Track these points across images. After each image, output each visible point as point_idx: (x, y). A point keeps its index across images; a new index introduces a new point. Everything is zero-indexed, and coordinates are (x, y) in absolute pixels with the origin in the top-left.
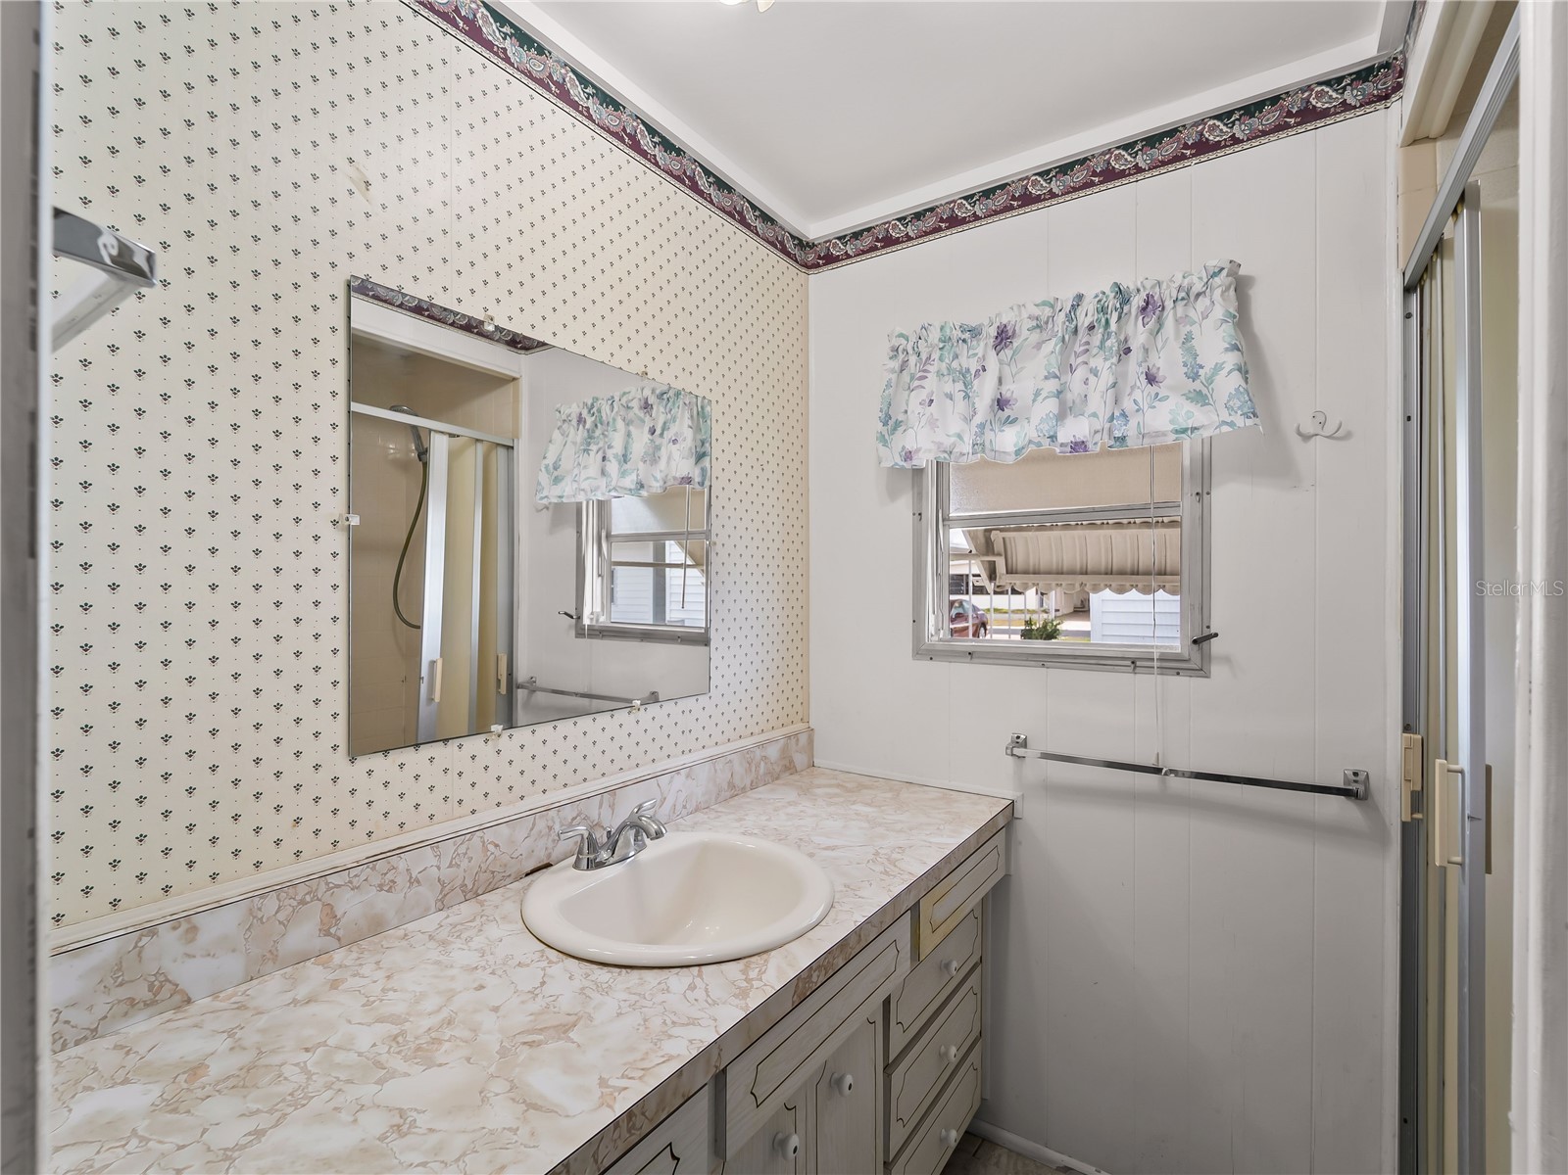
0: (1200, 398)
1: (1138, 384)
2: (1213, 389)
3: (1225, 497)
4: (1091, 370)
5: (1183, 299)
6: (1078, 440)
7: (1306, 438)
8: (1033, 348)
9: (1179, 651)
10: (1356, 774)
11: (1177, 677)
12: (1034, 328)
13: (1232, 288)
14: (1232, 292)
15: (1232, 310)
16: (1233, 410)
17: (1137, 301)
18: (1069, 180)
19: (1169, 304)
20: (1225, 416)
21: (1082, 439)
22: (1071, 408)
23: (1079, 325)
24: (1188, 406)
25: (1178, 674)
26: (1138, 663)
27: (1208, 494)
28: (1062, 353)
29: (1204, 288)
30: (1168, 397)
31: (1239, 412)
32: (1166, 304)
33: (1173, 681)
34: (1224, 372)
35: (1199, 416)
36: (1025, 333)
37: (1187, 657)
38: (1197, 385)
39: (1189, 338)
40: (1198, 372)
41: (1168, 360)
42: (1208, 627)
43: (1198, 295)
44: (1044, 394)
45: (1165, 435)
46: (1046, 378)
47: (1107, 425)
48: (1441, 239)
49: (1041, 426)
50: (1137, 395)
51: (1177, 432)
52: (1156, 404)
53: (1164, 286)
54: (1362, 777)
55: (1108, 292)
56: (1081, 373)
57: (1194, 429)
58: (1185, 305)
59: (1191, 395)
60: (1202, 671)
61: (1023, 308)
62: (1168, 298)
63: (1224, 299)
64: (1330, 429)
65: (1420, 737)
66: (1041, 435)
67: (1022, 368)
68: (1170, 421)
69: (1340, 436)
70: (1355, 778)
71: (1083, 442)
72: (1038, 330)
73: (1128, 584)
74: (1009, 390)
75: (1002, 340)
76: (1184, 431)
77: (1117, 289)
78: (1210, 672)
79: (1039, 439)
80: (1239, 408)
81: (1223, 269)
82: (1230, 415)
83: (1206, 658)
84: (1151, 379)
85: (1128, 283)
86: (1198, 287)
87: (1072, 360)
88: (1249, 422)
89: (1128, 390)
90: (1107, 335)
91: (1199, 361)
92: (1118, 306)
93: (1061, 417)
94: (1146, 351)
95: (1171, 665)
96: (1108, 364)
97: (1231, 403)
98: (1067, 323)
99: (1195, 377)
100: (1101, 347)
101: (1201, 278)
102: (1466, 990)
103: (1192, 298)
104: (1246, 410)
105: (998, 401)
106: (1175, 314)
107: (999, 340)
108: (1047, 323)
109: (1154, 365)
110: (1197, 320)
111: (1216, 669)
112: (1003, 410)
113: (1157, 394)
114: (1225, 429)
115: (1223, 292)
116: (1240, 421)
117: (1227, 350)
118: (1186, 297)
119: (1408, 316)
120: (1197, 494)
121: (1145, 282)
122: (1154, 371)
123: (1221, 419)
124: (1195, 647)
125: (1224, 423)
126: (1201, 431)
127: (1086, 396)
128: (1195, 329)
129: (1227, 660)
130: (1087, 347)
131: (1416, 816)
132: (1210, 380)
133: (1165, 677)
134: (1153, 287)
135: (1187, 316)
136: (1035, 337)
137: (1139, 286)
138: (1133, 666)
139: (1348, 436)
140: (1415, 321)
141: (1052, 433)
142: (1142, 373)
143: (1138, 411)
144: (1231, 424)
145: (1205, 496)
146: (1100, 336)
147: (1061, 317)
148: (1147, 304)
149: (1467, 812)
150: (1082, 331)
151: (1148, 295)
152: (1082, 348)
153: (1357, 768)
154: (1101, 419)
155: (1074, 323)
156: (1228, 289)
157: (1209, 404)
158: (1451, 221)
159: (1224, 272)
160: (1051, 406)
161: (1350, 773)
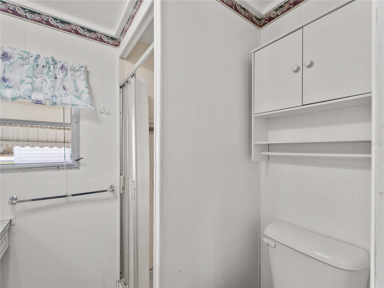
0: (78, 97)
1: (61, 89)
2: (82, 96)
3: (84, 124)
4: (44, 80)
5: (73, 70)
6: (38, 100)
7: (102, 113)
8: (20, 65)
9: (72, 163)
10: (112, 186)
11: (71, 170)
12: (20, 58)
13: (86, 72)
14: (85, 73)
15: (86, 78)
16: (87, 103)
17: (59, 65)
18: (33, 16)
19: (69, 70)
20: (85, 104)
21: (40, 100)
22: (36, 89)
23: (39, 64)
24: (75, 99)
25: (71, 169)
26: (59, 167)
27: (79, 122)
28: (33, 71)
29: (79, 70)
30: (69, 95)
31: (89, 104)
32: (68, 69)
33: (70, 171)
34: (85, 93)
35: (78, 102)
36: (16, 59)
37: (74, 165)
38: (78, 94)
39: (75, 81)
40: (78, 91)
41: (69, 84)
42: (79, 156)
43: (77, 71)
44: (26, 82)
45: (69, 105)
46: (27, 77)
47: (51, 98)
48: (128, 81)
49: (25, 92)
50: (60, 91)
51: (72, 105)
52: (66, 96)
53: (67, 64)
54: (113, 186)
55: (49, 58)
56: (39, 80)
57: (77, 105)
58: (74, 72)
59: (76, 96)
60: (78, 168)
61: (15, 50)
62: (69, 68)
63: (84, 74)
64: (106, 112)
65: (123, 176)
66: (25, 95)
67: (14, 70)
68: (70, 101)
69: (108, 114)
70: (111, 187)
71: (40, 101)
72: (22, 60)
73: (44, 145)
74: (8, 76)
75: (5, 57)
76: (74, 105)
77: (53, 59)
78: (80, 168)
79: (24, 96)
80: (89, 103)
81: (83, 67)
82: (86, 104)
83: (79, 164)
84: (64, 88)
85: (57, 59)
86: (77, 68)
87: (36, 74)
88: (91, 107)
89: (57, 90)
90: (49, 71)
91: (78, 88)
92: (53, 64)
93: (32, 91)
94: (63, 80)
95: (69, 167)
96: (50, 80)
97: (87, 101)
98: (34, 62)
99: (77, 92)
100: (47, 74)
101: (78, 67)
102: (135, 221)
103: (75, 71)
104: (90, 103)
105: (3, 79)
106: (71, 73)
107: (4, 56)
108: (26, 59)
109: (65, 85)
110: (77, 77)
111: (81, 167)
112: (5, 82)
113: (66, 93)
114: (85, 107)
115: (83, 73)
116: (89, 106)
117: (85, 87)
118: (74, 70)
119: (120, 93)
120: (76, 122)
121: (62, 60)
122: (65, 86)
123: (84, 104)
124: (76, 162)
125: (85, 105)
126: (78, 106)
127: (42, 87)
128: (76, 79)
129: (84, 164)
130: (42, 72)
131: (123, 192)
132: (81, 94)
133: (67, 170)
134: (64, 63)
135: (74, 75)
136: (21, 61)
137: (60, 60)
138: (58, 168)
139: (110, 114)
140: (121, 94)
141: (29, 96)
142: (62, 86)
143: (60, 96)
144: (87, 106)
145: (78, 123)
146: (47, 71)
147: (32, 59)
148: (62, 67)
149: (135, 188)
150: (40, 67)
151: (63, 65)
152: (40, 72)
153: (111, 185)
154: (49, 96)
155: (37, 63)
156: (85, 72)
157: (81, 100)
158: (131, 77)
159: (84, 68)
160: (29, 87)
161: (110, 186)
